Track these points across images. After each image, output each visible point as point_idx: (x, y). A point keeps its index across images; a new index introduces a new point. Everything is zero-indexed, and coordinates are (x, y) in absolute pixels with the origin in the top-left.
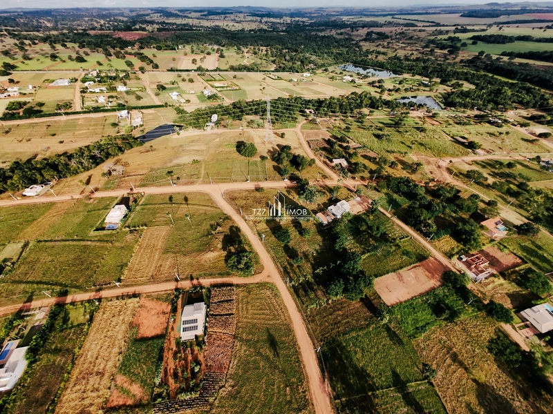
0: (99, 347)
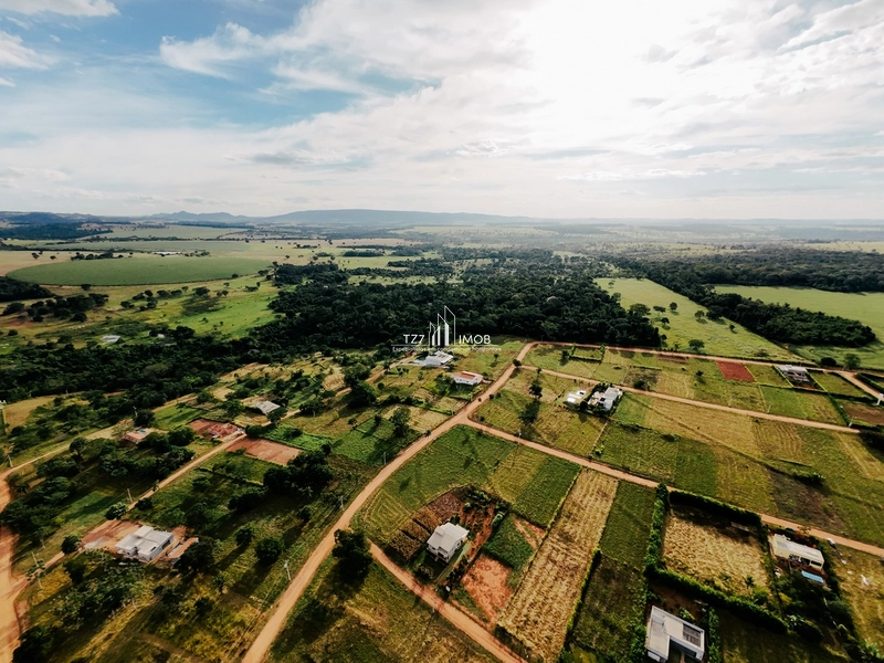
0: (554, 589)
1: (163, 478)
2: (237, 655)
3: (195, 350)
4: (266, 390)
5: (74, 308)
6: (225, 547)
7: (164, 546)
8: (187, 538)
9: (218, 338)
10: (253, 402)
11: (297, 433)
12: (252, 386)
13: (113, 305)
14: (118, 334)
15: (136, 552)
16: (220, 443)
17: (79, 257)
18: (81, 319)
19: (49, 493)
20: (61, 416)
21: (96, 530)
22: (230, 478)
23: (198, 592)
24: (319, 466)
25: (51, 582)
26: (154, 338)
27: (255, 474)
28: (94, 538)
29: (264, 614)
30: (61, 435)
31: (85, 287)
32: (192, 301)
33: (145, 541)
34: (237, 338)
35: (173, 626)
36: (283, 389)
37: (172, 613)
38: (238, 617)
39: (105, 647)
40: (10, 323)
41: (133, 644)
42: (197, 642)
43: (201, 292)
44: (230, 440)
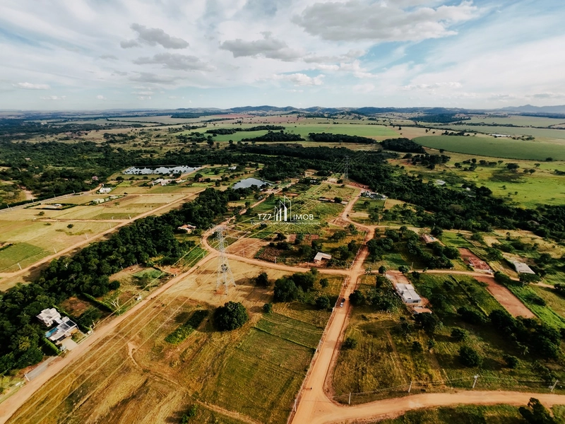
1: (431, 268)
2: (420, 388)
3: (486, 205)
4: (528, 255)
5: (431, 161)
6: (443, 330)
7: (414, 302)
8: (426, 307)
9: (507, 203)
10: (512, 258)
11: (540, 302)
12: (518, 247)
13: (450, 164)
14: (446, 181)
15: (402, 294)
16: (472, 270)
17: (446, 133)
18: (431, 168)
19: (385, 244)
20: (403, 213)
21: (393, 271)
22: (467, 295)
23: (418, 338)
24: (548, 340)
25: (370, 279)
26: (463, 189)
27: (486, 305)
28: (391, 274)
29: (446, 387)
30: (399, 222)
31: (442, 151)
32: (501, 172)
33: (408, 291)
34: (524, 207)
35: (400, 341)
36: (546, 263)
37: (403, 335)
38: (431, 371)
39: (374, 321)
40: (403, 163)
41: (382, 331)
42: (406, 360)
43: (512, 167)
44: (481, 272)
